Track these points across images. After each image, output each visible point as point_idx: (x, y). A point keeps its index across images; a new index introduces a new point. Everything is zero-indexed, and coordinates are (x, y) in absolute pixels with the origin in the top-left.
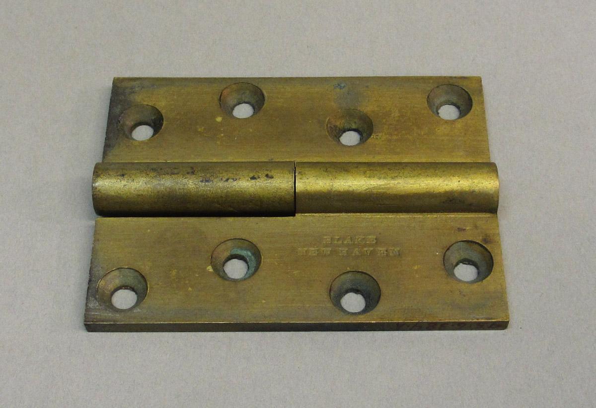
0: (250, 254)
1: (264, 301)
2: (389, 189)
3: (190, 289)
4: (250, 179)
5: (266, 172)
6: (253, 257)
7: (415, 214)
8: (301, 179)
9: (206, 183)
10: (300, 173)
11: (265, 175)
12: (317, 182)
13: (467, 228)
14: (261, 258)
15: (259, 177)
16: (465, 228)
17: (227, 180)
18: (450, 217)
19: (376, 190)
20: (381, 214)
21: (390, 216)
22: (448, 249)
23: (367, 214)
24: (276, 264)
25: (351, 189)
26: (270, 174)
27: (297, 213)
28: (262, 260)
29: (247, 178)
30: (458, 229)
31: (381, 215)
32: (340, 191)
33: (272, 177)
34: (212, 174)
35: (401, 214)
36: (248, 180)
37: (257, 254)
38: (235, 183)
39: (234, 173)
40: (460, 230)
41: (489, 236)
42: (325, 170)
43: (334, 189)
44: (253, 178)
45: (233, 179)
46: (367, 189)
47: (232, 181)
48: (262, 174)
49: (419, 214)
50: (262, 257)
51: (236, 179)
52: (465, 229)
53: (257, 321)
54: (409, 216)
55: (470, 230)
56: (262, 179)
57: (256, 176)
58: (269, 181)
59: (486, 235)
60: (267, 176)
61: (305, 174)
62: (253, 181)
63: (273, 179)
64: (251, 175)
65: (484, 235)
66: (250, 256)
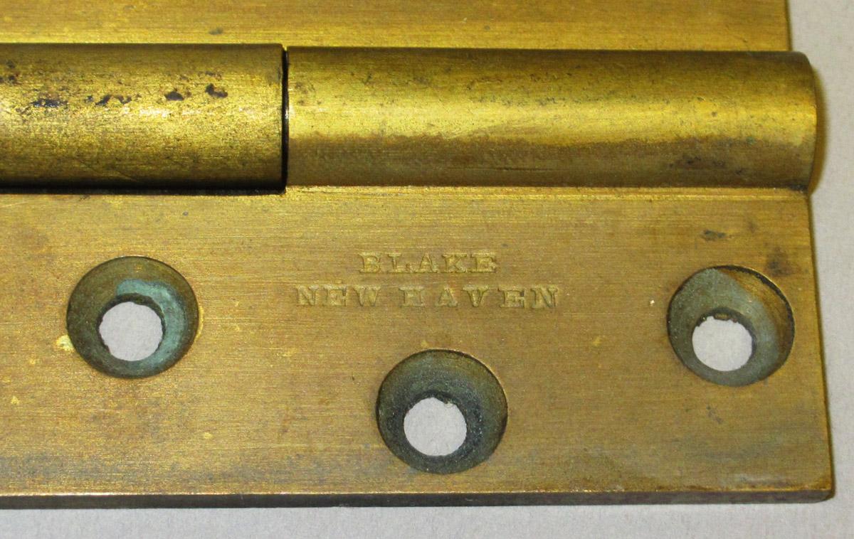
0: (166, 294)
1: (207, 435)
2: (530, 131)
3: (14, 400)
4: (164, 98)
5: (207, 81)
6: (175, 305)
7: (596, 190)
8: (302, 103)
9: (50, 110)
10: (298, 86)
11: (204, 87)
12: (346, 110)
13: (731, 231)
14: (198, 313)
15: (189, 94)
16: (723, 231)
17: (105, 100)
18: (686, 200)
19: (499, 135)
20: (507, 189)
21: (532, 197)
22: (680, 289)
23: (473, 189)
24: (238, 329)
25: (433, 132)
26: (218, 84)
27: (290, 185)
28: (201, 320)
29: (155, 98)
30: (707, 232)
31: (508, 193)
32: (403, 137)
33: (223, 95)
34: (65, 84)
35: (559, 189)
36: (159, 102)
37: (187, 299)
38: (125, 109)
39: (123, 80)
40: (709, 235)
41: (784, 255)
42: (365, 79)
43: (388, 132)
44: (174, 96)
45: (121, 98)
46: (475, 132)
47: (118, 102)
48: (197, 84)
49: (606, 189)
50: (202, 310)
51: (129, 99)
52: (723, 234)
53: (190, 488)
54: (578, 197)
55: (737, 235)
56: (199, 99)
57: (181, 91)
58: (217, 105)
59: (777, 249)
60: (210, 90)
61: (313, 88)
62: (173, 104)
63: (225, 99)
64: (169, 87)
65: (770, 251)
66: (168, 302)
